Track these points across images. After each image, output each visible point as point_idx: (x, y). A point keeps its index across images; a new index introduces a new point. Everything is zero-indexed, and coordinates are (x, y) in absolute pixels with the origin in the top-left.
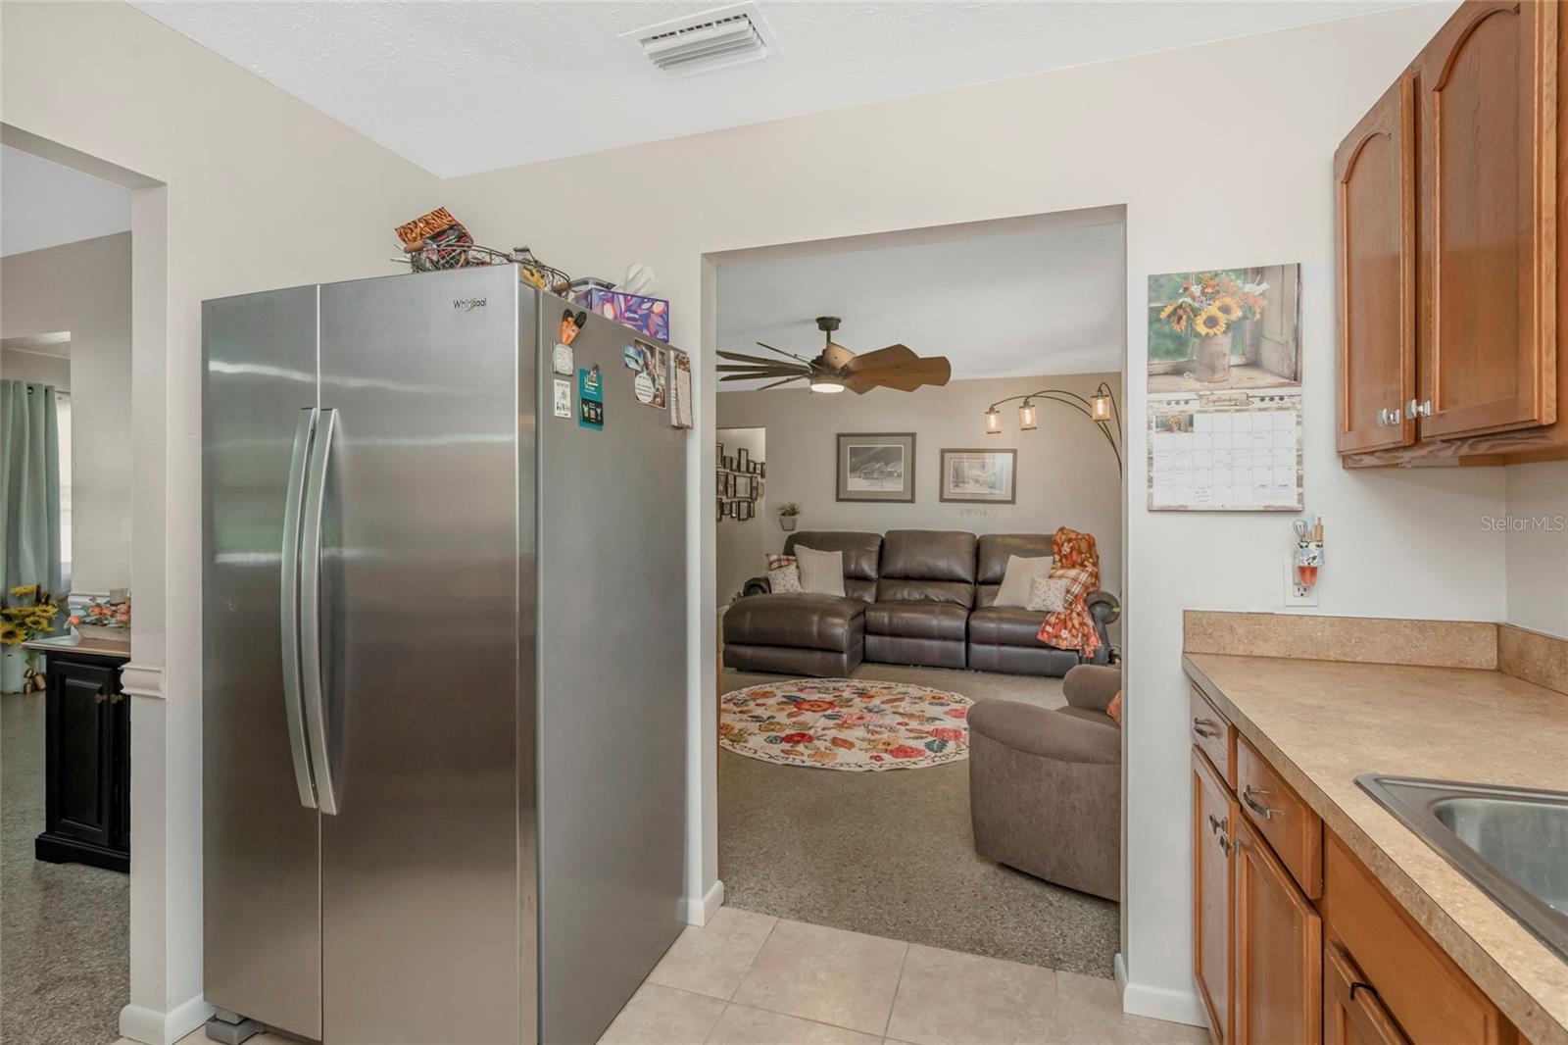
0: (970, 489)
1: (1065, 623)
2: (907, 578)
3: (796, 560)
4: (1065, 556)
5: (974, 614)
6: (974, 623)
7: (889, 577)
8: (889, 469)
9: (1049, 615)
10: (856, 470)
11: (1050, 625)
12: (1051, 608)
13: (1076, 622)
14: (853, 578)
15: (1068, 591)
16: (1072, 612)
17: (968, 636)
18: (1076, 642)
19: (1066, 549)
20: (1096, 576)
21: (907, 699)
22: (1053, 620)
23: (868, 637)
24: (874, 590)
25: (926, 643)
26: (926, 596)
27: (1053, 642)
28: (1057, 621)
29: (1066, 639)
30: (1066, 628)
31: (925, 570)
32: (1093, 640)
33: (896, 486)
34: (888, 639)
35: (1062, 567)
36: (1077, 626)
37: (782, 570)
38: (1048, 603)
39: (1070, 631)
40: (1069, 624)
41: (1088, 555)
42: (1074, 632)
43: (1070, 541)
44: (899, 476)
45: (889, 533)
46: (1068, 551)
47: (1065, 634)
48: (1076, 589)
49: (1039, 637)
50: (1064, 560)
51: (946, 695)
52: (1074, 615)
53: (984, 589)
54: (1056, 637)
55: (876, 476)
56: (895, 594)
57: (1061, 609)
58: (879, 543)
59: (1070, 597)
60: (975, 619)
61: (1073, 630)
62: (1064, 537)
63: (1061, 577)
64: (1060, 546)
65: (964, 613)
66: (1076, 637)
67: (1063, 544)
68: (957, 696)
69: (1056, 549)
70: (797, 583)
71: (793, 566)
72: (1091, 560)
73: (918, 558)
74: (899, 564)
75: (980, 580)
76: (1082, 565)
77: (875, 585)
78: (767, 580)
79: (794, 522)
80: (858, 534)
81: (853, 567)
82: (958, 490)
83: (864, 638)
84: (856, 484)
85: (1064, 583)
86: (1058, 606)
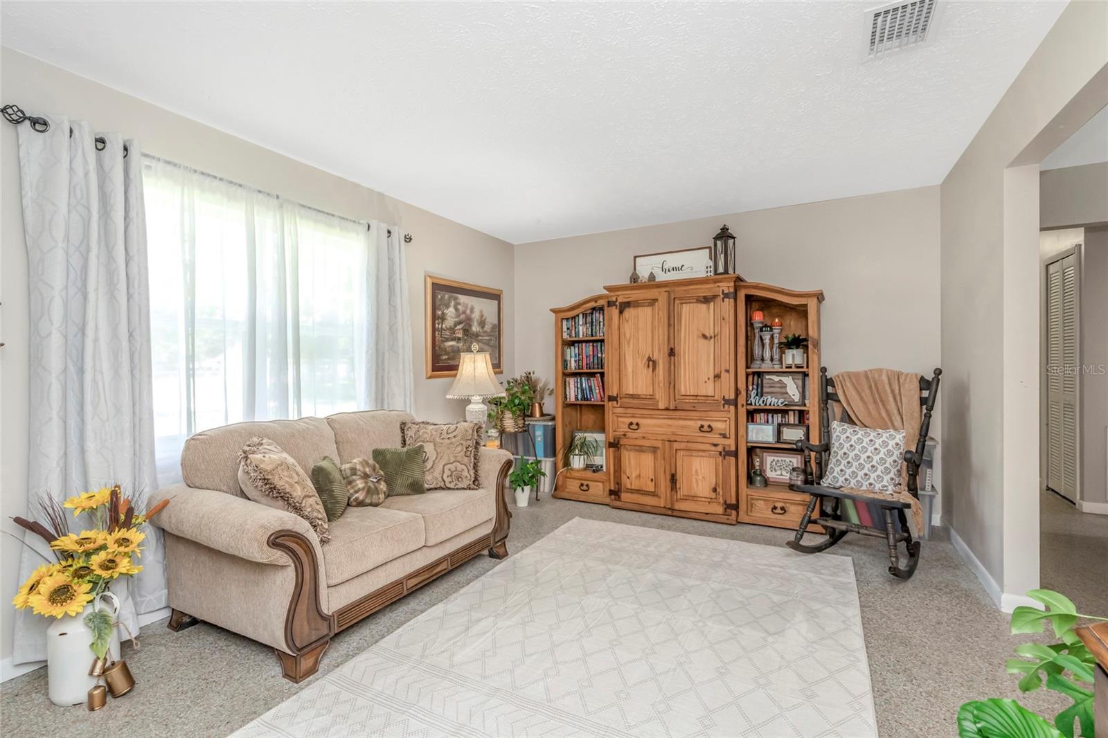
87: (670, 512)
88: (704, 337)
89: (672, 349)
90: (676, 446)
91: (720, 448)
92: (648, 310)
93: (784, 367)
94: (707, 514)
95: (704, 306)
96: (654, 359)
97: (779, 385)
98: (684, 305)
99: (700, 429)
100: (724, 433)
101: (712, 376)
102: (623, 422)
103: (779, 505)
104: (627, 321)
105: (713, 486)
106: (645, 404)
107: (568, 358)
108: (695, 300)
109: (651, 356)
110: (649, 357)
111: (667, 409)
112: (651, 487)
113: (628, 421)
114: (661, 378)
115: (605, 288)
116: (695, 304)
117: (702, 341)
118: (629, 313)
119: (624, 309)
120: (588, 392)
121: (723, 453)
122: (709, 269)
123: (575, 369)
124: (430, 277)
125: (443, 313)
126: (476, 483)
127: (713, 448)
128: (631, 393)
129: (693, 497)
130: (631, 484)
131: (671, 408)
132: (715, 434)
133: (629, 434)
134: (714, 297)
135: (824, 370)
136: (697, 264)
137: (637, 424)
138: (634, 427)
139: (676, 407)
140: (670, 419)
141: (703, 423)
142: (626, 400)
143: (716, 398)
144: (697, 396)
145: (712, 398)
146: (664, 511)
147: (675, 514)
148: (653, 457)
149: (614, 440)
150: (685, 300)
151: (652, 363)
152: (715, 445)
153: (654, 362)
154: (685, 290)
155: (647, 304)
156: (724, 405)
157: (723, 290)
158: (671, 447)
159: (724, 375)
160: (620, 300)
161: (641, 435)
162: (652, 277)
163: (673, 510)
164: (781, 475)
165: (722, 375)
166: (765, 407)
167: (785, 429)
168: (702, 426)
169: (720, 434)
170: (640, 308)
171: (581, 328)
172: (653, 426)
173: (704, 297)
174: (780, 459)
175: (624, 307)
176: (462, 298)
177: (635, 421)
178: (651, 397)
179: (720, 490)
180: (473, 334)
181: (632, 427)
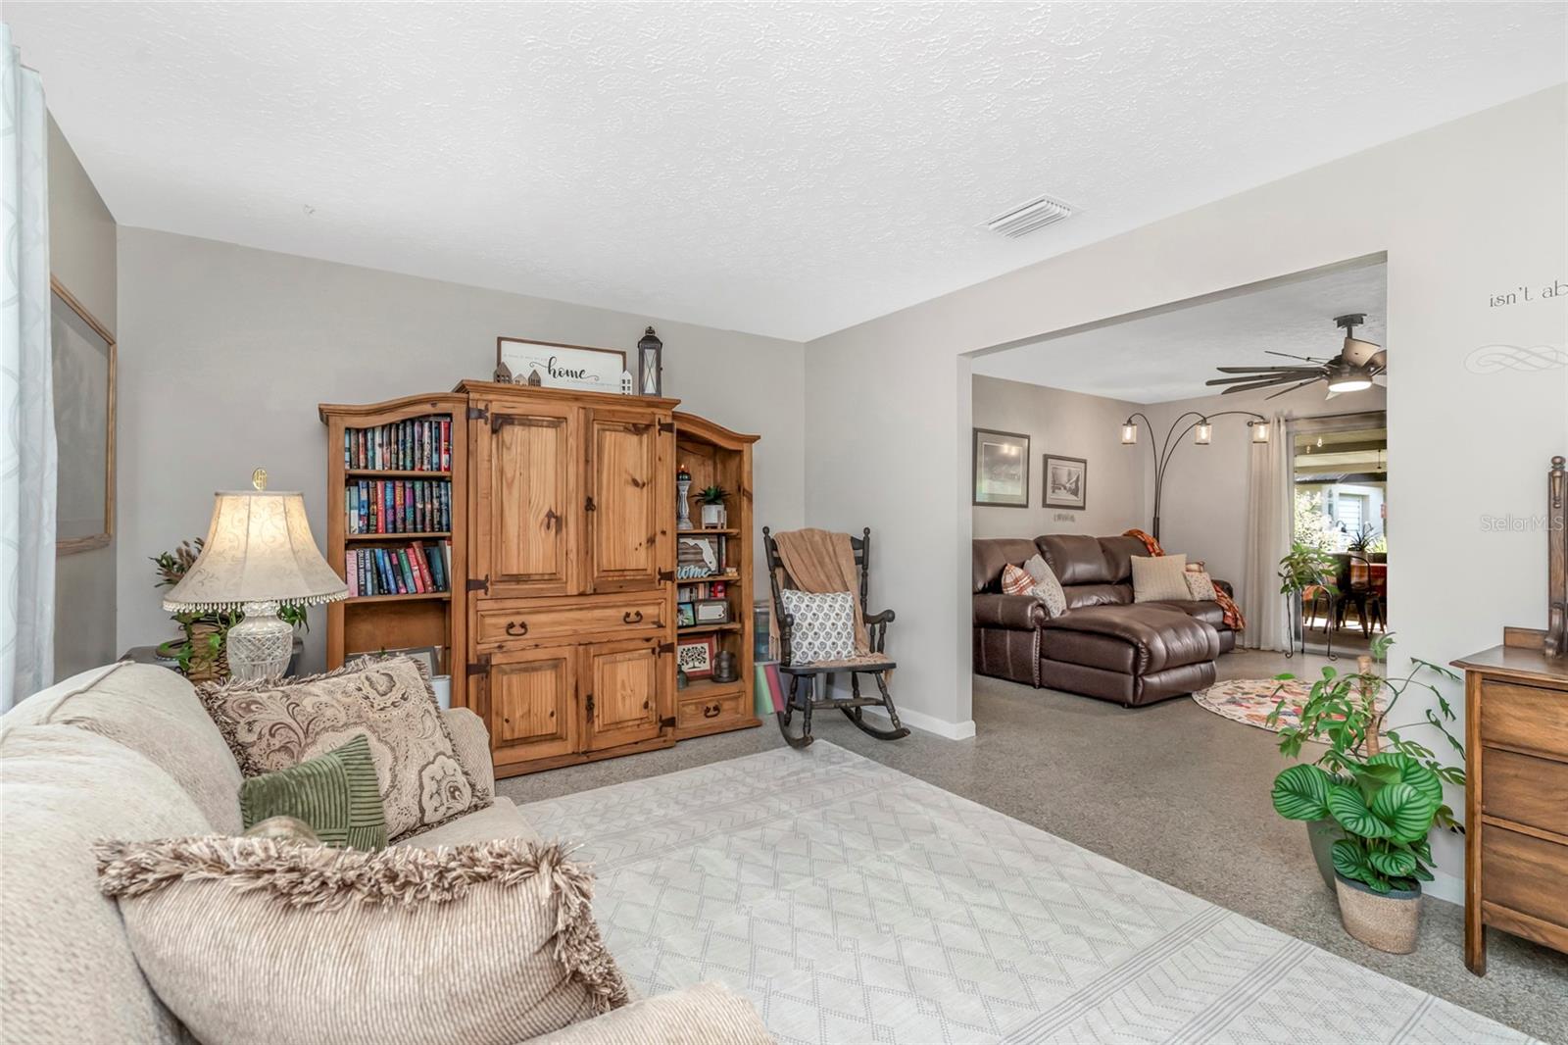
8: (1012, 472)
44: (1019, 479)
55: (1003, 479)
82: (1054, 496)
87: (584, 759)
88: (635, 483)
89: (589, 501)
90: (592, 650)
91: (653, 643)
92: (549, 434)
93: (703, 527)
94: (636, 743)
95: (634, 439)
96: (559, 514)
97: (693, 551)
98: (608, 433)
99: (625, 620)
100: (656, 620)
101: (644, 540)
102: (495, 626)
103: (711, 705)
104: (509, 449)
105: (644, 700)
106: (542, 589)
108: (622, 428)
109: (554, 510)
110: (550, 511)
111: (582, 594)
112: (551, 727)
113: (504, 621)
114: (572, 544)
116: (623, 434)
117: (631, 490)
118: (514, 434)
119: (501, 425)
120: (391, 577)
121: (657, 650)
122: (626, 385)
123: (361, 531)
127: (646, 645)
128: (515, 572)
129: (617, 723)
130: (513, 730)
131: (588, 593)
132: (647, 623)
133: (509, 645)
134: (648, 427)
135: (766, 530)
136: (606, 375)
137: (523, 626)
138: (517, 630)
139: (595, 590)
140: (581, 609)
141: (628, 610)
142: (501, 586)
143: (649, 572)
144: (623, 570)
145: (644, 572)
147: (592, 758)
148: (554, 675)
149: (479, 660)
150: (607, 426)
151: (555, 520)
152: (648, 640)
153: (558, 520)
154: (609, 411)
155: (545, 423)
156: (659, 581)
157: (659, 420)
158: (587, 652)
159: (659, 538)
160: (495, 408)
161: (532, 643)
162: (535, 380)
163: (589, 753)
164: (694, 667)
165: (657, 539)
166: (688, 581)
167: (701, 607)
168: (628, 615)
169: (654, 623)
170: (534, 429)
171: (378, 450)
172: (553, 625)
173: (634, 425)
174: (690, 646)
175: (501, 422)
177: (517, 620)
178: (553, 577)
179: (652, 704)
181: (512, 631)
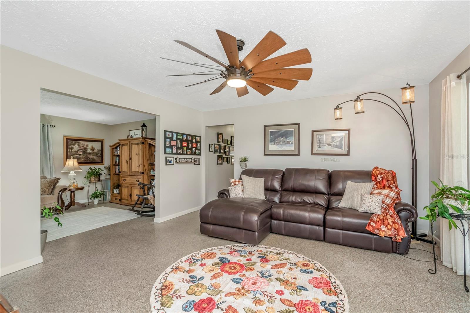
0: (326, 149)
1: (384, 221)
2: (294, 191)
3: (242, 182)
4: (379, 182)
5: (328, 213)
6: (328, 218)
7: (285, 190)
8: (287, 141)
9: (373, 216)
10: (272, 141)
11: (374, 222)
12: (373, 211)
13: (390, 221)
14: (269, 190)
15: (383, 202)
16: (387, 214)
17: (324, 224)
18: (391, 233)
19: (379, 178)
20: (398, 194)
21: (288, 266)
22: (375, 219)
23: (273, 221)
24: (278, 196)
25: (302, 225)
26: (304, 200)
27: (376, 232)
28: (378, 220)
29: (384, 231)
30: (384, 224)
31: (303, 187)
32: (401, 232)
33: (290, 148)
34: (283, 222)
35: (377, 188)
36: (391, 224)
37: (236, 186)
38: (372, 209)
39: (387, 226)
40: (386, 222)
41: (392, 182)
42: (389, 227)
43: (381, 174)
44: (292, 143)
45: (287, 169)
46: (381, 179)
47: (383, 228)
48: (388, 201)
49: (367, 228)
50: (378, 184)
51: (311, 262)
52: (388, 217)
53: (333, 198)
54: (378, 229)
55: (281, 144)
56: (289, 198)
57: (380, 213)
58: (282, 174)
59: (384, 206)
60: (329, 215)
61: (388, 226)
62: (378, 172)
63: (378, 194)
64: (376, 177)
65: (323, 212)
66: (390, 230)
67: (377, 176)
68: (318, 265)
69: (373, 178)
70: (241, 193)
71: (240, 185)
72: (394, 184)
73: (300, 181)
74: (291, 183)
75: (332, 193)
76: (389, 187)
77: (280, 193)
78: (228, 191)
79: (246, 165)
80: (273, 169)
81: (269, 185)
82: (320, 149)
83: (271, 221)
84: (273, 147)
85: (381, 197)
86: (377, 210)
88: (137, 154)
89: (130, 158)
92: (126, 147)
95: (136, 146)
100: (141, 182)
101: (138, 166)
102: (122, 179)
104: (123, 150)
106: (126, 174)
107: (116, 160)
109: (127, 160)
112: (127, 198)
114: (129, 166)
115: (119, 140)
117: (136, 156)
118: (123, 147)
122: (141, 135)
124: (65, 137)
125: (72, 147)
126: (51, 193)
128: (124, 170)
129: (133, 200)
130: (123, 197)
132: (139, 182)
133: (123, 183)
139: (131, 175)
140: (130, 178)
142: (123, 173)
144: (135, 171)
145: (138, 172)
146: (128, 205)
150: (134, 144)
151: (127, 162)
155: (126, 145)
158: (131, 186)
159: (140, 165)
160: (122, 143)
161: (126, 183)
163: (130, 204)
168: (137, 180)
172: (128, 180)
173: (137, 143)
175: (123, 145)
176: (81, 142)
178: (127, 172)
180: (88, 153)
181: (124, 180)
